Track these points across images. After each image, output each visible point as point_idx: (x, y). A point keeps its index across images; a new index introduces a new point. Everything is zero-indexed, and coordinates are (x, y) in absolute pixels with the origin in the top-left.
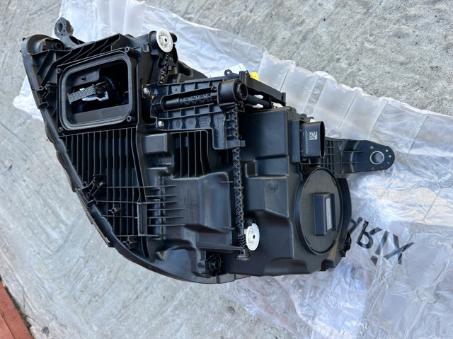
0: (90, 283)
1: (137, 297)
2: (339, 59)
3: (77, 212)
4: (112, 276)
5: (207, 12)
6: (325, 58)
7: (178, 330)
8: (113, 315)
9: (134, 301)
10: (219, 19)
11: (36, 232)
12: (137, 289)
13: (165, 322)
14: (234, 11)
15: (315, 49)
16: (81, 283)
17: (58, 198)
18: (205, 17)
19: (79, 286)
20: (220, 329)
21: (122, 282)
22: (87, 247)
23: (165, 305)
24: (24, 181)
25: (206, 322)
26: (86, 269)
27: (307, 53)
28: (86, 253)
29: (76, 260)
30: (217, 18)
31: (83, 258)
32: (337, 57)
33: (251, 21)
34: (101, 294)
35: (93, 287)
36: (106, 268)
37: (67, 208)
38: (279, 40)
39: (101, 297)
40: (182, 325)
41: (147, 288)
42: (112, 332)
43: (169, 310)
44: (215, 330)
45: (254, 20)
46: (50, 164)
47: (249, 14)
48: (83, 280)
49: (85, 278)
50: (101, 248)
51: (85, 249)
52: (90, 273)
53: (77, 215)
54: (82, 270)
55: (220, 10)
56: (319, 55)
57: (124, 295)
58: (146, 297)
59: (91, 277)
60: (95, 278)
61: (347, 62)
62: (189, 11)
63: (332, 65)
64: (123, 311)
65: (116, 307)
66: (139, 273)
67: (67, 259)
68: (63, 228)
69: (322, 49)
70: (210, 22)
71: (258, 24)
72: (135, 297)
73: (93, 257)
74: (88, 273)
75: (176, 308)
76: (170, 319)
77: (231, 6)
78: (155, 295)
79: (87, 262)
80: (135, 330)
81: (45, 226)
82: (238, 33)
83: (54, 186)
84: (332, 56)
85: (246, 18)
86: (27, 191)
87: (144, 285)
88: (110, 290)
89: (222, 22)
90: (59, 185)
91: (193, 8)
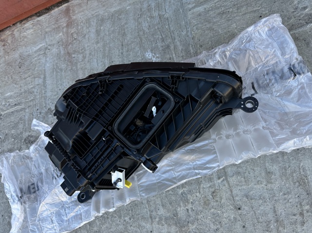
0: (149, 14)
1: (122, 45)
2: (130, 219)
3: (190, 23)
4: (141, 33)
5: (213, 190)
6: (135, 216)
7: (97, 62)
8: (126, 24)
9: (122, 42)
10: (200, 192)
12: (125, 47)
13: (104, 56)
14: (197, 202)
15: (142, 216)
16: (153, 7)
18: (210, 187)
19: (153, 5)
21: (135, 38)
22: (167, 21)
23: (110, 60)
26: (157, 15)
27: (144, 211)
28: (165, 18)
29: (167, 9)
30: (202, 192)
31: (164, 15)
32: (132, 220)
33: (182, 204)
34: (139, 20)
35: (145, 16)
36: (148, 31)
37: (200, 15)
38: (161, 207)
39: (138, 19)
40: (97, 65)
41: (122, 54)
42: (120, 19)
43: (106, 61)
45: (181, 207)
47: (187, 207)
48: (154, 9)
49: (154, 12)
50: (159, 33)
51: (167, 19)
52: (153, 17)
53: (188, 22)
54: (159, 11)
55: (205, 197)
56: (139, 214)
57: (129, 37)
58: (119, 51)
59: (151, 17)
60: (149, 19)
61: (127, 221)
62: (225, 182)
63: (131, 215)
64: (123, 32)
65: (127, 28)
66: (131, 53)
68: (190, 6)
69: (140, 218)
70: (204, 187)
71: (176, 206)
72: (124, 44)
73: (159, 23)
74: (154, 15)
76: (103, 60)
77: (202, 204)
78: (117, 57)
79: (160, 17)
80: (112, 35)
82: (182, 194)
84: (134, 219)
85: (185, 205)
87: (124, 53)
88: (137, 28)
89: (197, 193)
91: (225, 185)
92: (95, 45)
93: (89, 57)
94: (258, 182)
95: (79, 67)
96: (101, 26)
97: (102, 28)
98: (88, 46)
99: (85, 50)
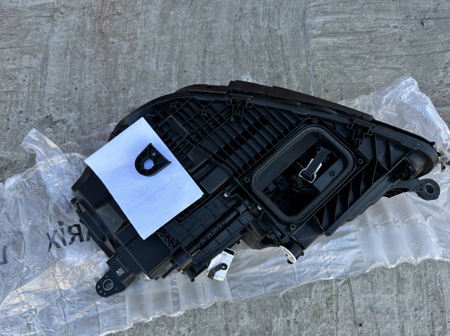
0: (253, 21)
1: (205, 51)
2: (189, 331)
3: (313, 55)
4: (239, 44)
5: (329, 295)
6: (200, 325)
7: (157, 63)
8: (214, 21)
9: (206, 46)
10: (310, 297)
11: (341, 5)
12: (210, 56)
13: (170, 58)
14: (303, 311)
15: (213, 327)
16: (261, 13)
17: (343, 48)
18: (326, 290)
19: (261, 10)
20: (130, 93)
21: (227, 48)
22: (280, 40)
23: (180, 68)
24: (396, 27)
25: (142, 87)
26: (266, 26)
27: (216, 320)
28: (277, 35)
29: (281, 23)
30: (313, 297)
31: (276, 30)
32: (192, 332)
33: (281, 313)
34: (237, 23)
35: (248, 22)
36: (249, 44)
37: (327, 48)
38: (246, 315)
39: (235, 22)
40: (157, 68)
41: (203, 64)
42: (205, 11)
43: (174, 67)
44: (132, 88)
45: (279, 316)
46: (379, 64)
47: (288, 318)
48: (261, 16)
49: (261, 20)
50: (266, 52)
51: (281, 38)
52: (260, 27)
53: (311, 52)
54: (269, 22)
55: (317, 305)
56: (206, 324)
57: (217, 42)
58: (199, 58)
59: (257, 26)
60: (252, 28)
61: (183, 333)
62: (346, 286)
63: (191, 323)
64: (209, 31)
65: (216, 28)
66: (219, 67)
67: (290, 16)
68: (315, 32)
69: (208, 330)
70: (318, 290)
71: (272, 315)
72: (208, 50)
73: (268, 39)
74: (261, 25)
75: (170, 74)
76: (168, 63)
77: (311, 314)
78: (193, 66)
79: (269, 31)
80: (188, 30)
81: (336, 16)
82: (284, 298)
83: (357, 52)
84: (196, 330)
85: (287, 313)
86: (383, 23)
87: (207, 64)
88: (232, 34)
89: (306, 297)
90: (352, 56)
91: (345, 290)
92: (157, 36)
93: (142, 51)
94: (388, 291)
95: (120, 61)
96: (171, 10)
97: (172, 13)
98: (141, 33)
99: (136, 38)
